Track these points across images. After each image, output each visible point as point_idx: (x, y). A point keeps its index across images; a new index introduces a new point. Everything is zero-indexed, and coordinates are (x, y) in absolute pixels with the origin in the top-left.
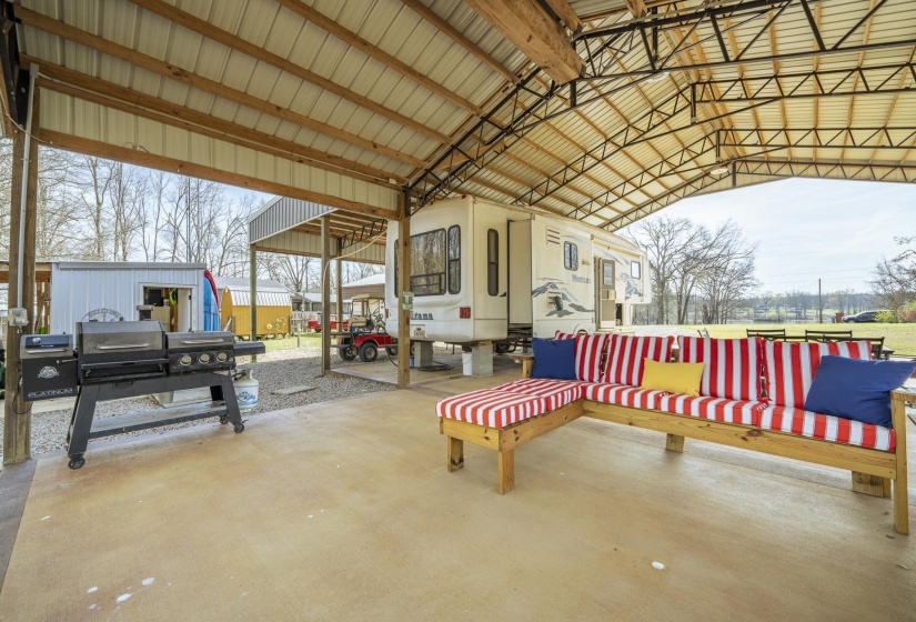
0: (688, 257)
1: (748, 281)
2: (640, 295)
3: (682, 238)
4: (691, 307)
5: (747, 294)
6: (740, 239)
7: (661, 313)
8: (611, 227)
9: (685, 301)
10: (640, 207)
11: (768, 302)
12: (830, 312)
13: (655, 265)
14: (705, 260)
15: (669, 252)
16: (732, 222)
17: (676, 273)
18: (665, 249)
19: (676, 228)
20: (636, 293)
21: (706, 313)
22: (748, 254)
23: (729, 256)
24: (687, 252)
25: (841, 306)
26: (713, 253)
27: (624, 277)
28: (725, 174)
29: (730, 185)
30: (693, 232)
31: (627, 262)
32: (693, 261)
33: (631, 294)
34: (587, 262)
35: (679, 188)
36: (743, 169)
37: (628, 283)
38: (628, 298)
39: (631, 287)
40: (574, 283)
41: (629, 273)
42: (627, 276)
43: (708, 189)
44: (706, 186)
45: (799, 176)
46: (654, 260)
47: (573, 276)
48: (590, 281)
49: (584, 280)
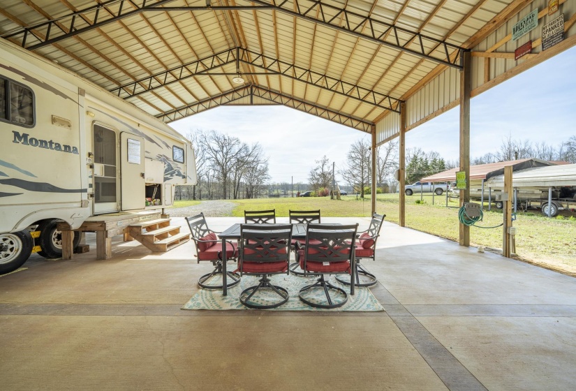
0: (239, 160)
1: (266, 176)
2: (184, 177)
3: (235, 149)
4: (241, 189)
5: (266, 183)
6: (262, 153)
7: (225, 192)
8: (166, 119)
9: (237, 186)
10: (189, 106)
11: (274, 187)
12: (295, 192)
13: (221, 163)
14: (247, 163)
15: (229, 156)
17: (232, 169)
18: (227, 153)
19: (232, 143)
20: (179, 174)
21: (247, 192)
22: (265, 162)
23: (258, 162)
24: (238, 157)
25: (298, 189)
26: (251, 159)
27: (163, 159)
28: (246, 93)
29: (249, 102)
30: (241, 146)
31: (168, 146)
32: (241, 163)
33: (172, 176)
34: (67, 124)
35: (217, 97)
36: (256, 93)
37: (169, 165)
38: (169, 179)
39: (172, 169)
40: (20, 145)
41: (170, 156)
42: (167, 158)
43: (236, 102)
44: (235, 100)
45: (285, 105)
46: (220, 160)
47: (16, 134)
48: (75, 150)
49: (58, 146)
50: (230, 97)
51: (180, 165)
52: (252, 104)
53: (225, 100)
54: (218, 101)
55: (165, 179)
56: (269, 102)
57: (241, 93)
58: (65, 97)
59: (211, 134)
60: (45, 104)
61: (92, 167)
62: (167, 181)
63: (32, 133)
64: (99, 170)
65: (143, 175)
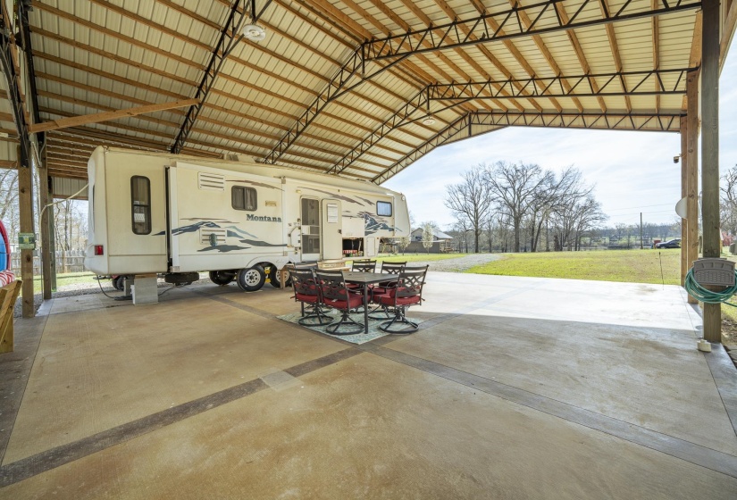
0: (538, 197)
1: (598, 215)
2: (391, 230)
3: (533, 182)
4: (543, 237)
5: (598, 226)
6: (581, 181)
7: (517, 242)
9: (537, 233)
10: (408, 156)
13: (512, 203)
14: (553, 198)
15: (522, 193)
16: (574, 167)
17: (529, 210)
18: (520, 190)
19: (529, 173)
20: (385, 228)
21: (557, 240)
22: (587, 194)
24: (538, 192)
26: (559, 192)
27: (366, 216)
28: (464, 125)
29: (467, 135)
30: (543, 175)
31: (370, 203)
32: (544, 200)
33: (375, 229)
34: (273, 204)
35: (433, 139)
36: (476, 121)
37: (372, 220)
38: (371, 233)
39: (376, 223)
40: (250, 222)
41: (374, 212)
42: (370, 214)
43: (453, 138)
44: (451, 136)
45: (513, 125)
46: (511, 199)
47: (248, 215)
48: (279, 219)
49: (269, 219)
50: (446, 135)
51: (385, 219)
52: (470, 135)
53: (441, 139)
54: (434, 142)
55: (367, 233)
56: (491, 127)
57: (458, 126)
58: (273, 187)
59: (497, 167)
60: (263, 195)
61: (300, 228)
62: (370, 235)
63: (256, 213)
64: (306, 230)
65: (340, 231)
